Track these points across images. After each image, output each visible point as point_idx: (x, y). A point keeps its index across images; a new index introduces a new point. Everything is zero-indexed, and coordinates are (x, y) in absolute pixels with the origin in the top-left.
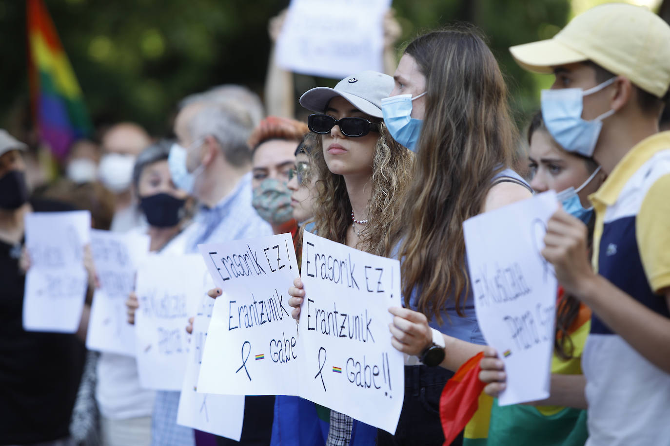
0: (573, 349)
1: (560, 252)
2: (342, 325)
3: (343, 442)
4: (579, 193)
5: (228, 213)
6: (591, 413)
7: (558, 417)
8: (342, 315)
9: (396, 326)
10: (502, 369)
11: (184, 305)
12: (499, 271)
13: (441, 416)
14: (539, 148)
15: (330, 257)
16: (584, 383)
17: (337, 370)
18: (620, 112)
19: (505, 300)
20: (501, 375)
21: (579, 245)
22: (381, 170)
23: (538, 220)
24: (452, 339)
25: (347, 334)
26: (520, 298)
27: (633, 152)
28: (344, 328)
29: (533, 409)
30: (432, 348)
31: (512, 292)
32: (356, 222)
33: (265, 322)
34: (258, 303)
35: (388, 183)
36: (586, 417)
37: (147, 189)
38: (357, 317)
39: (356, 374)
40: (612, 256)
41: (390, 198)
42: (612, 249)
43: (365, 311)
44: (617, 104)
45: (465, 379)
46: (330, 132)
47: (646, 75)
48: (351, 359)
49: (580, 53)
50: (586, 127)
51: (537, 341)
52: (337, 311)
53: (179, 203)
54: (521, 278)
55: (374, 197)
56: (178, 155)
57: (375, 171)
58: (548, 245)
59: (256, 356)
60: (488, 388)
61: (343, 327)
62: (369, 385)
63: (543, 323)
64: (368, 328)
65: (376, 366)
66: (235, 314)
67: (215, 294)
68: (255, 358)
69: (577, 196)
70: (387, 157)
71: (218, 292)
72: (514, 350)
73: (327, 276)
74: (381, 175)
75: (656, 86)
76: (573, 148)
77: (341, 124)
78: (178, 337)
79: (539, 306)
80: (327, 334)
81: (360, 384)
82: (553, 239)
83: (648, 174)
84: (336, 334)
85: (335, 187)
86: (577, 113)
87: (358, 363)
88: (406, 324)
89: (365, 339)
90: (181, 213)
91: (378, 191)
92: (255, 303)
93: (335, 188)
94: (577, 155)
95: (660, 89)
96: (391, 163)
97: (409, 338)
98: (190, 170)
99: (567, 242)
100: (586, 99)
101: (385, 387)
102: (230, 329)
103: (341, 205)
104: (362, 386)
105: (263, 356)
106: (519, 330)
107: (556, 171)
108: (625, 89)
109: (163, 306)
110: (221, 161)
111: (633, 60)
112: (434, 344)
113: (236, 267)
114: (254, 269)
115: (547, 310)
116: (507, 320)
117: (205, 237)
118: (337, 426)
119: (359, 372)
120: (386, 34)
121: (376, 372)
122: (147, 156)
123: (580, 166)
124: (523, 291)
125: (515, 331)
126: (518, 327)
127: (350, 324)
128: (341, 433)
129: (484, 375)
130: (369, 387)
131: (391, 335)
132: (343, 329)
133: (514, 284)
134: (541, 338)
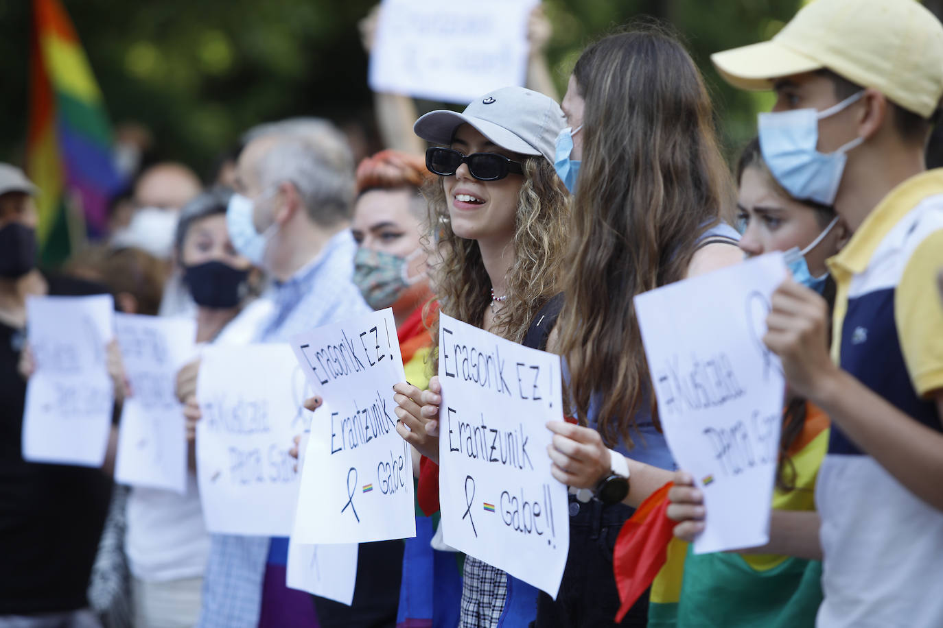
0: (795, 476)
1: (789, 338)
2: (491, 445)
3: (476, 605)
4: (806, 256)
5: (310, 289)
6: (827, 566)
7: (775, 573)
8: (492, 431)
9: (557, 449)
10: (700, 502)
11: (265, 416)
12: (696, 365)
13: (616, 571)
14: (752, 191)
15: (473, 349)
16: (817, 524)
17: (489, 508)
18: (871, 140)
19: (707, 405)
20: (698, 510)
21: (817, 329)
22: (528, 226)
23: (757, 294)
24: (639, 466)
25: (499, 458)
26: (728, 403)
27: (890, 198)
28: (495, 448)
29: (738, 560)
30: (610, 479)
31: (717, 394)
32: (496, 299)
33: (370, 438)
34: (361, 412)
35: (537, 245)
36: (819, 572)
37: (194, 256)
38: (511, 434)
39: (512, 513)
40: (861, 346)
41: (540, 266)
42: (860, 334)
43: (519, 426)
44: (868, 128)
45: (649, 519)
46: (454, 173)
47: (906, 86)
48: (506, 492)
49: (812, 58)
50: (824, 163)
51: (752, 464)
52: (485, 425)
53: (240, 275)
54: (730, 374)
55: (517, 266)
56: (240, 209)
57: (518, 229)
58: (772, 328)
59: (364, 487)
60: (679, 530)
61: (493, 448)
62: (529, 529)
63: (761, 439)
64: (524, 450)
65: (536, 503)
66: (338, 431)
67: (314, 405)
68: (362, 490)
69: (803, 260)
70: (536, 209)
71: (316, 401)
72: (718, 476)
73: (471, 376)
74: (527, 233)
75: (922, 102)
76: (806, 194)
77: (469, 161)
78: (258, 460)
79: (756, 414)
80: (475, 457)
81: (519, 528)
82: (779, 321)
83: (912, 229)
84: (485, 457)
85: (465, 249)
86: (810, 143)
87: (514, 498)
88: (570, 445)
89: (522, 465)
90: (242, 289)
91: (523, 256)
92: (358, 412)
93: (465, 252)
94: (809, 203)
95: (926, 105)
96: (541, 217)
97: (576, 465)
98: (259, 230)
99: (801, 325)
100: (822, 123)
101: (548, 534)
102: (333, 453)
103: (474, 275)
104: (522, 531)
105: (370, 487)
106: (727, 448)
107: (773, 224)
108: (877, 106)
109: (235, 417)
110: (302, 218)
111: (887, 65)
112: (613, 473)
113: (333, 363)
114: (352, 365)
115: (769, 420)
116: (709, 434)
117: (278, 321)
118: (469, 584)
119: (517, 511)
120: (529, 37)
121: (537, 512)
122: (195, 207)
123: (808, 217)
124: (733, 392)
125: (720, 449)
126: (725, 442)
127: (502, 443)
128: (474, 593)
129: (673, 511)
130: (529, 532)
131: (550, 462)
132: (494, 450)
133: (719, 384)
134: (757, 459)
